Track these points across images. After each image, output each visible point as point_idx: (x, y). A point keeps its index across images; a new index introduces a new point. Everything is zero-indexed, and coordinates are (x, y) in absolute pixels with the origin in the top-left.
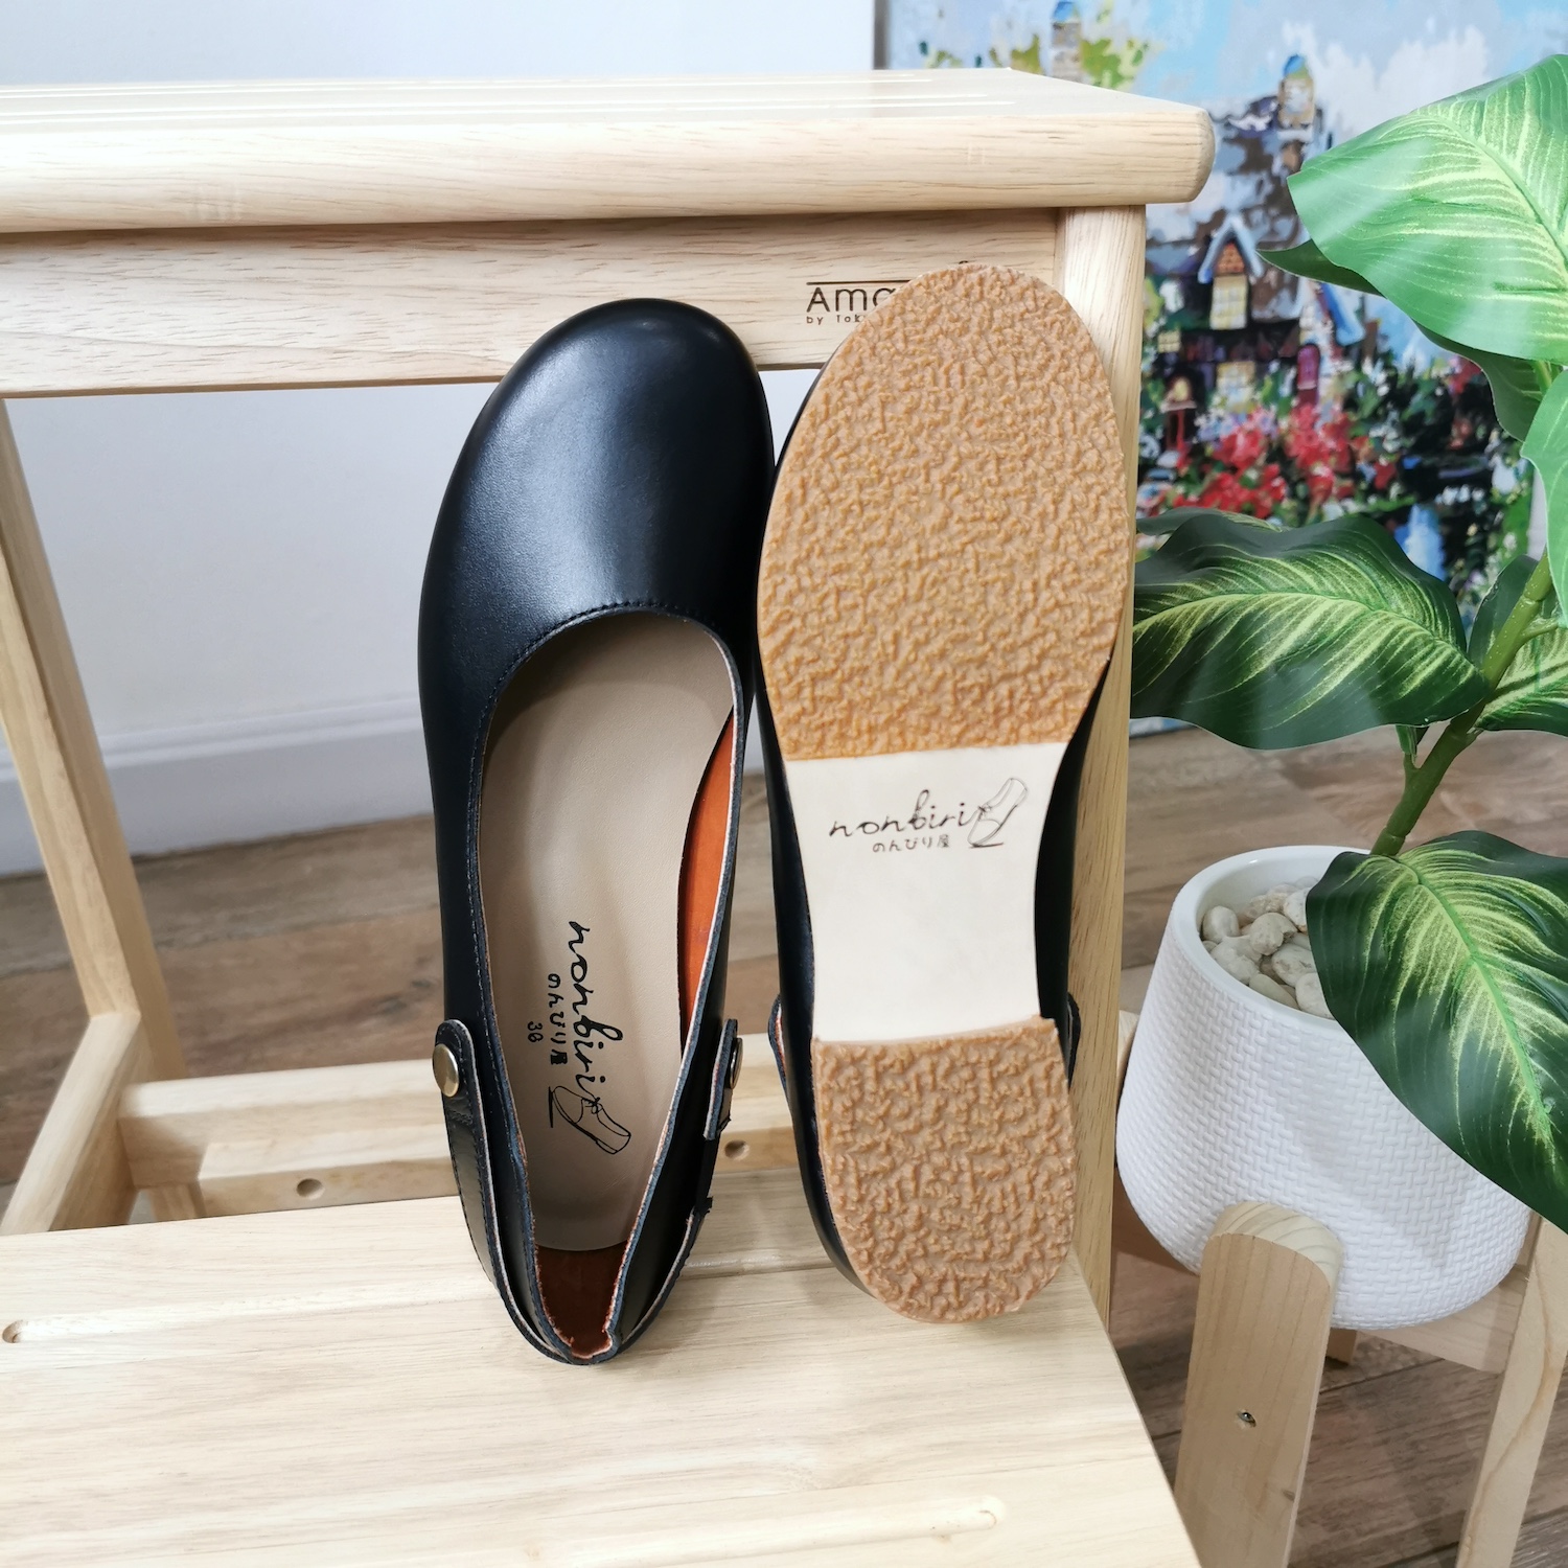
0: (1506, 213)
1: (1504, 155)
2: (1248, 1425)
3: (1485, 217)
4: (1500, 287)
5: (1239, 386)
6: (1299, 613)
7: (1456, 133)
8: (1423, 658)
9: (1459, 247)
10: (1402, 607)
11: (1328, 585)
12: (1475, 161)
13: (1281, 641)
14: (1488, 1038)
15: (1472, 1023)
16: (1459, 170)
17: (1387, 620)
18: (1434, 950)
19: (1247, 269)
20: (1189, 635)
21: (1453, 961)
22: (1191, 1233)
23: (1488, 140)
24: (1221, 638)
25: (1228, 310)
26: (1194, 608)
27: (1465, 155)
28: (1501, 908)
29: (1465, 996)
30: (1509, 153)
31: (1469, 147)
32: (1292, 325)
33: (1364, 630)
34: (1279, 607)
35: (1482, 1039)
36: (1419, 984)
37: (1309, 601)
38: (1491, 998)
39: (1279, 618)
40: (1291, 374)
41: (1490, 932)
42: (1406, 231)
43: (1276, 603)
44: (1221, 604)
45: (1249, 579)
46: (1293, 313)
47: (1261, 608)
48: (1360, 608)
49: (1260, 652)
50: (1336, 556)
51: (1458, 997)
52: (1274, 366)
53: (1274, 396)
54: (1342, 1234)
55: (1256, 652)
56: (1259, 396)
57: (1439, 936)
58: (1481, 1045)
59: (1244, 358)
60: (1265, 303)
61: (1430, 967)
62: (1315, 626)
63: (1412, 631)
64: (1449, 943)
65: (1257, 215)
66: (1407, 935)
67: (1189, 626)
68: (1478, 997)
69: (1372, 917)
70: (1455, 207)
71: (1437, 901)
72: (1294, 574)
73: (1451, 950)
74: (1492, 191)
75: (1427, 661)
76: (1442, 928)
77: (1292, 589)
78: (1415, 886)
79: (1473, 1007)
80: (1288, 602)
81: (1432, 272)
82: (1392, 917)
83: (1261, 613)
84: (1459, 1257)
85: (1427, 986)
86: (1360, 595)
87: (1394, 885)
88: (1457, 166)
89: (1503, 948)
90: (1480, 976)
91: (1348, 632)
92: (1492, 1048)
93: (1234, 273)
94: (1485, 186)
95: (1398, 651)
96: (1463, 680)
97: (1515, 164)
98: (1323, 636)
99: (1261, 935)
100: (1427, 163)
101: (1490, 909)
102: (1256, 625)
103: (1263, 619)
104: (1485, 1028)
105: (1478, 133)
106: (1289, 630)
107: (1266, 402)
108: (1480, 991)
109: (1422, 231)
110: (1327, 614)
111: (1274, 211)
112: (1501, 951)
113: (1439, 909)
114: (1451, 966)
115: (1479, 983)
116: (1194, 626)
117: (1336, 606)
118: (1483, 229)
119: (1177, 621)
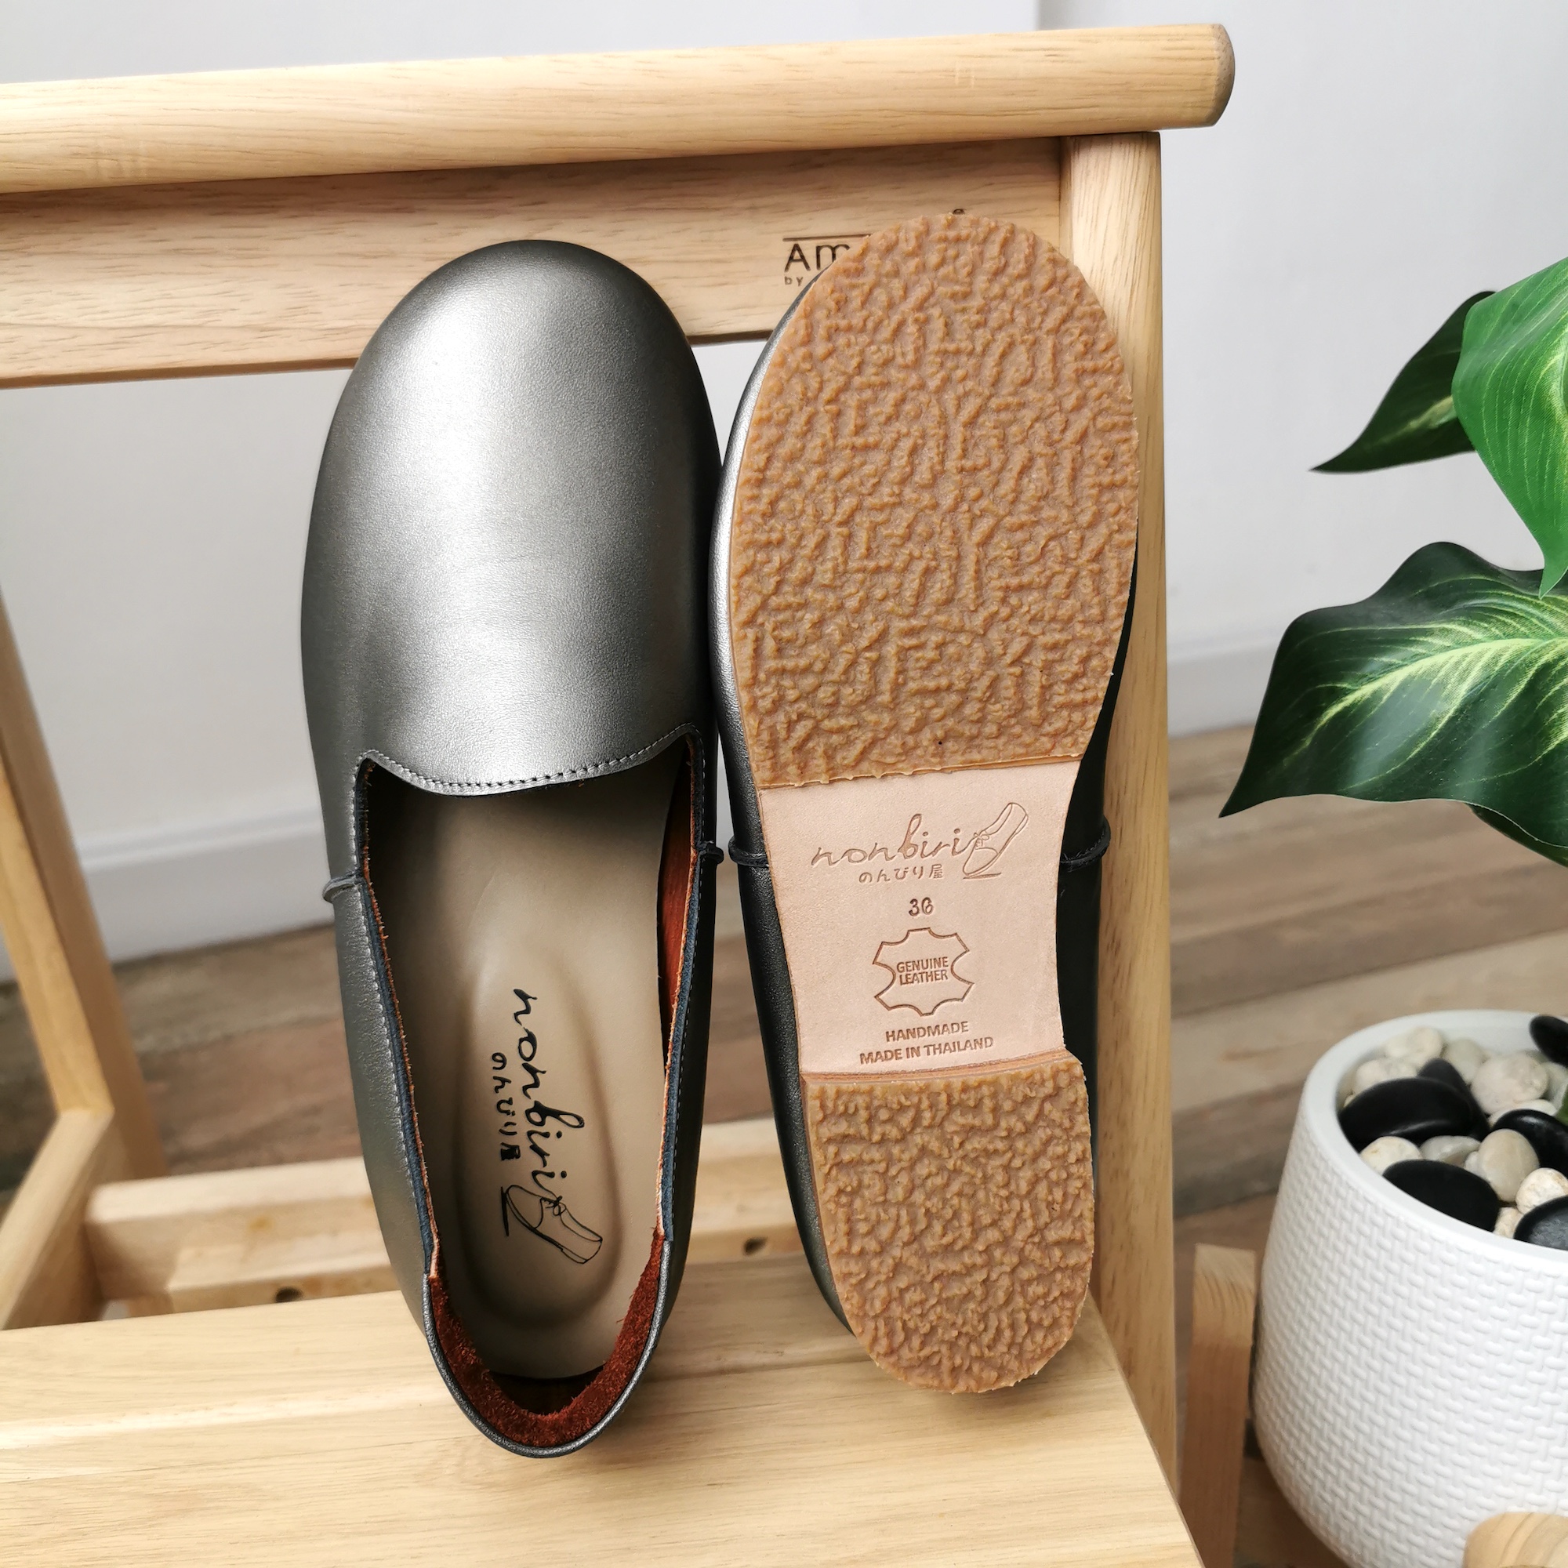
20: (1462, 691)
26: (1465, 655)
44: (1504, 650)
47: (1560, 658)
119: (1442, 673)
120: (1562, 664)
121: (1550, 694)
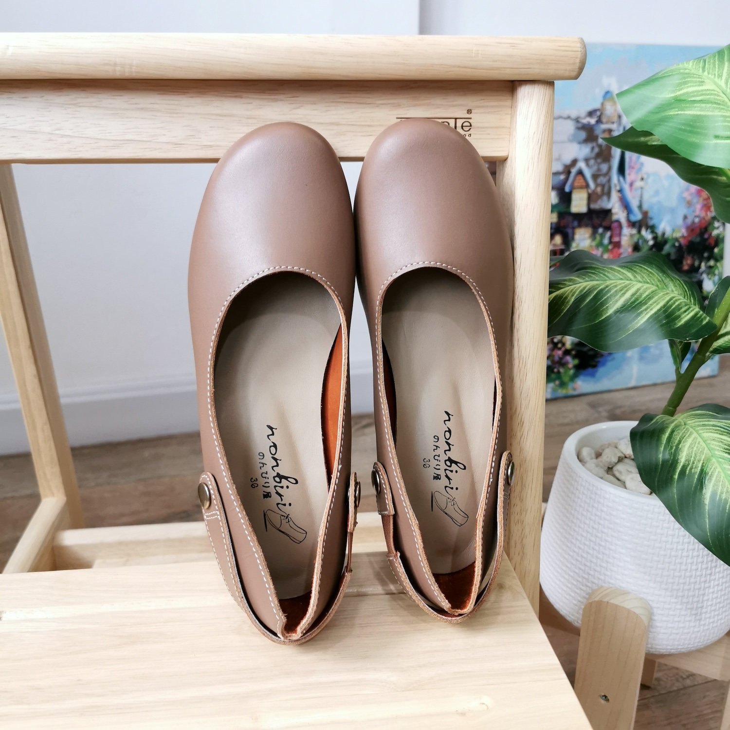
0: (719, 104)
1: (716, 79)
2: (605, 702)
3: (708, 105)
4: (717, 137)
5: (584, 239)
6: (625, 289)
7: (693, 71)
8: (685, 311)
9: (698, 119)
10: (674, 289)
11: (639, 278)
12: (703, 82)
13: (617, 301)
14: (722, 493)
15: (713, 486)
16: (695, 86)
17: (667, 294)
18: (694, 453)
19: (587, 186)
20: (573, 299)
21: (703, 457)
22: (576, 605)
23: (708, 73)
24: (588, 300)
25: (579, 204)
26: (575, 287)
27: (698, 80)
28: (725, 434)
29: (710, 473)
30: (718, 78)
31: (700, 77)
32: (608, 212)
33: (657, 297)
34: (616, 286)
35: (719, 494)
36: (687, 468)
37: (630, 284)
38: (723, 475)
39: (616, 291)
40: (608, 234)
41: (720, 444)
42: (672, 113)
43: (615, 284)
44: (588, 285)
45: (601, 275)
46: (609, 206)
47: (607, 287)
48: (654, 288)
49: (607, 307)
50: (642, 266)
51: (706, 474)
52: (600, 230)
53: (601, 244)
54: (651, 603)
55: (605, 307)
56: (594, 244)
57: (696, 446)
58: (718, 496)
59: (586, 226)
60: (596, 201)
61: (692, 461)
62: (633, 295)
63: (679, 299)
64: (701, 449)
65: (592, 162)
66: (680, 446)
67: (573, 296)
68: (716, 474)
69: (663, 439)
70: (694, 102)
71: (694, 431)
72: (622, 272)
73: (702, 452)
74: (711, 94)
75: (687, 313)
76: (697, 443)
77: (621, 279)
78: (682, 426)
79: (714, 479)
80: (620, 284)
81: (685, 130)
82: (672, 439)
83: (607, 289)
84: (708, 615)
85: (691, 469)
86: (654, 283)
87: (672, 426)
88: (695, 84)
89: (727, 451)
90: (716, 464)
91: (649, 298)
92: (724, 498)
93: (581, 188)
94: (708, 92)
95: (673, 307)
96: (704, 322)
97: (722, 83)
98: (637, 299)
99: (608, 457)
100: (680, 84)
101: (720, 434)
102: (605, 295)
103: (609, 291)
104: (720, 488)
105: (704, 70)
106: (621, 297)
107: (598, 246)
108: (717, 471)
109: (679, 112)
110: (638, 290)
111: (599, 160)
112: (726, 453)
113: (695, 435)
114: (702, 460)
115: (716, 467)
116: (575, 295)
117: (643, 286)
118: (708, 111)
119: (567, 293)
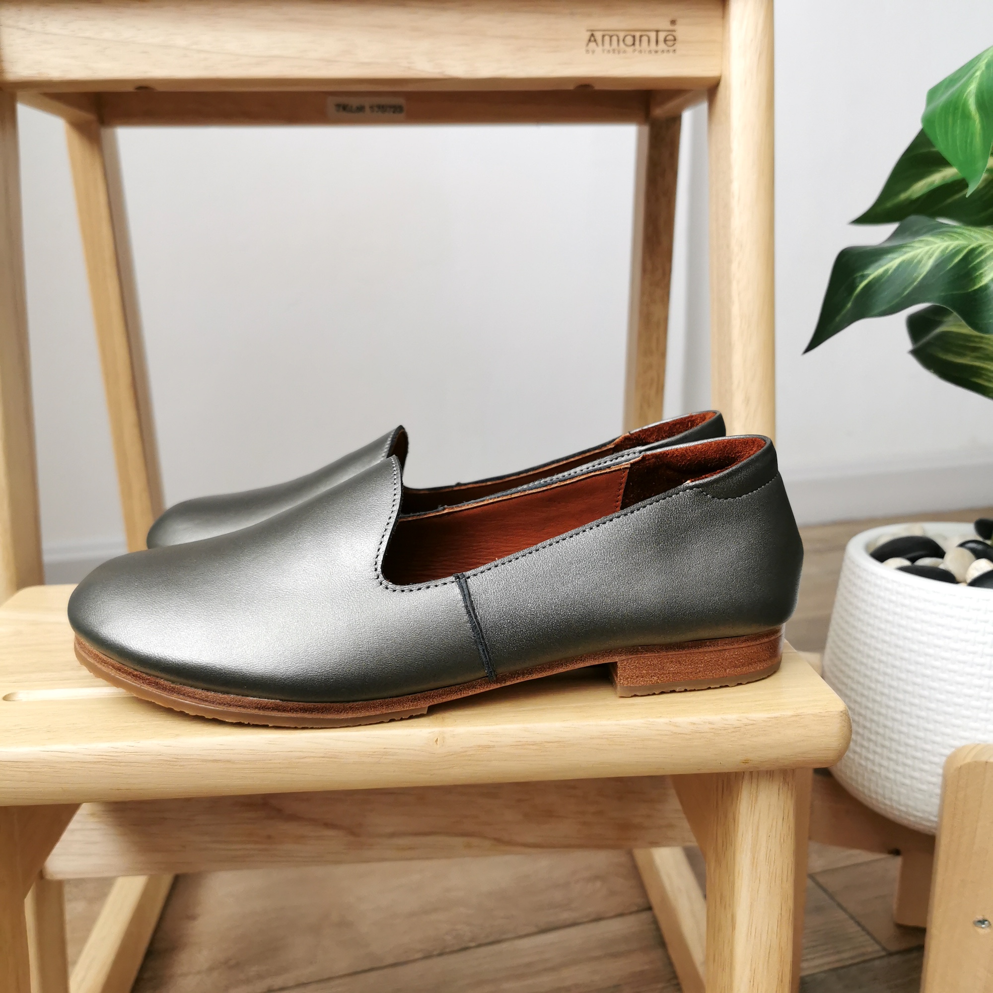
119: (919, 257)
120: (981, 249)
121: (975, 263)
